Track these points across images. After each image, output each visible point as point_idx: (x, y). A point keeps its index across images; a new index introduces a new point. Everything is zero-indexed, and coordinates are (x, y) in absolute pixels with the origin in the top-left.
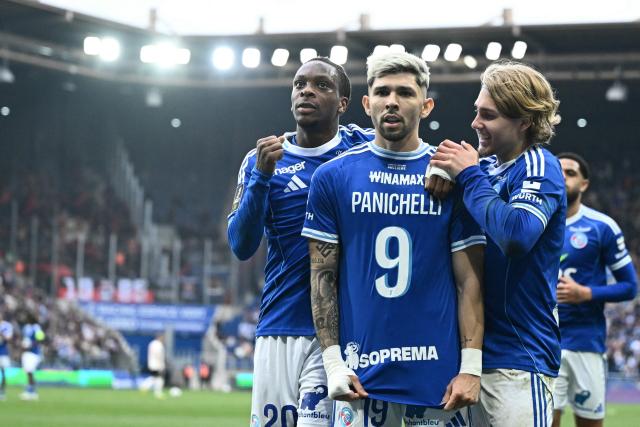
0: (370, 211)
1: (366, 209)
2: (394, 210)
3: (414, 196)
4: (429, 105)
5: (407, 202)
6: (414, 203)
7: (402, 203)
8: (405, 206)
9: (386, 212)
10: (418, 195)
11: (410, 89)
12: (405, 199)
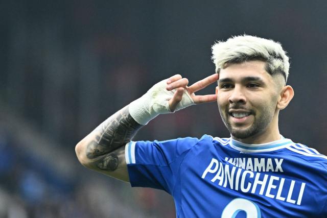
0: (220, 184)
1: (218, 181)
2: (246, 187)
3: (273, 178)
4: (287, 93)
5: (263, 183)
6: (271, 186)
7: (257, 182)
8: (259, 186)
9: (237, 189)
10: (277, 178)
11: (258, 79)
12: (261, 179)
